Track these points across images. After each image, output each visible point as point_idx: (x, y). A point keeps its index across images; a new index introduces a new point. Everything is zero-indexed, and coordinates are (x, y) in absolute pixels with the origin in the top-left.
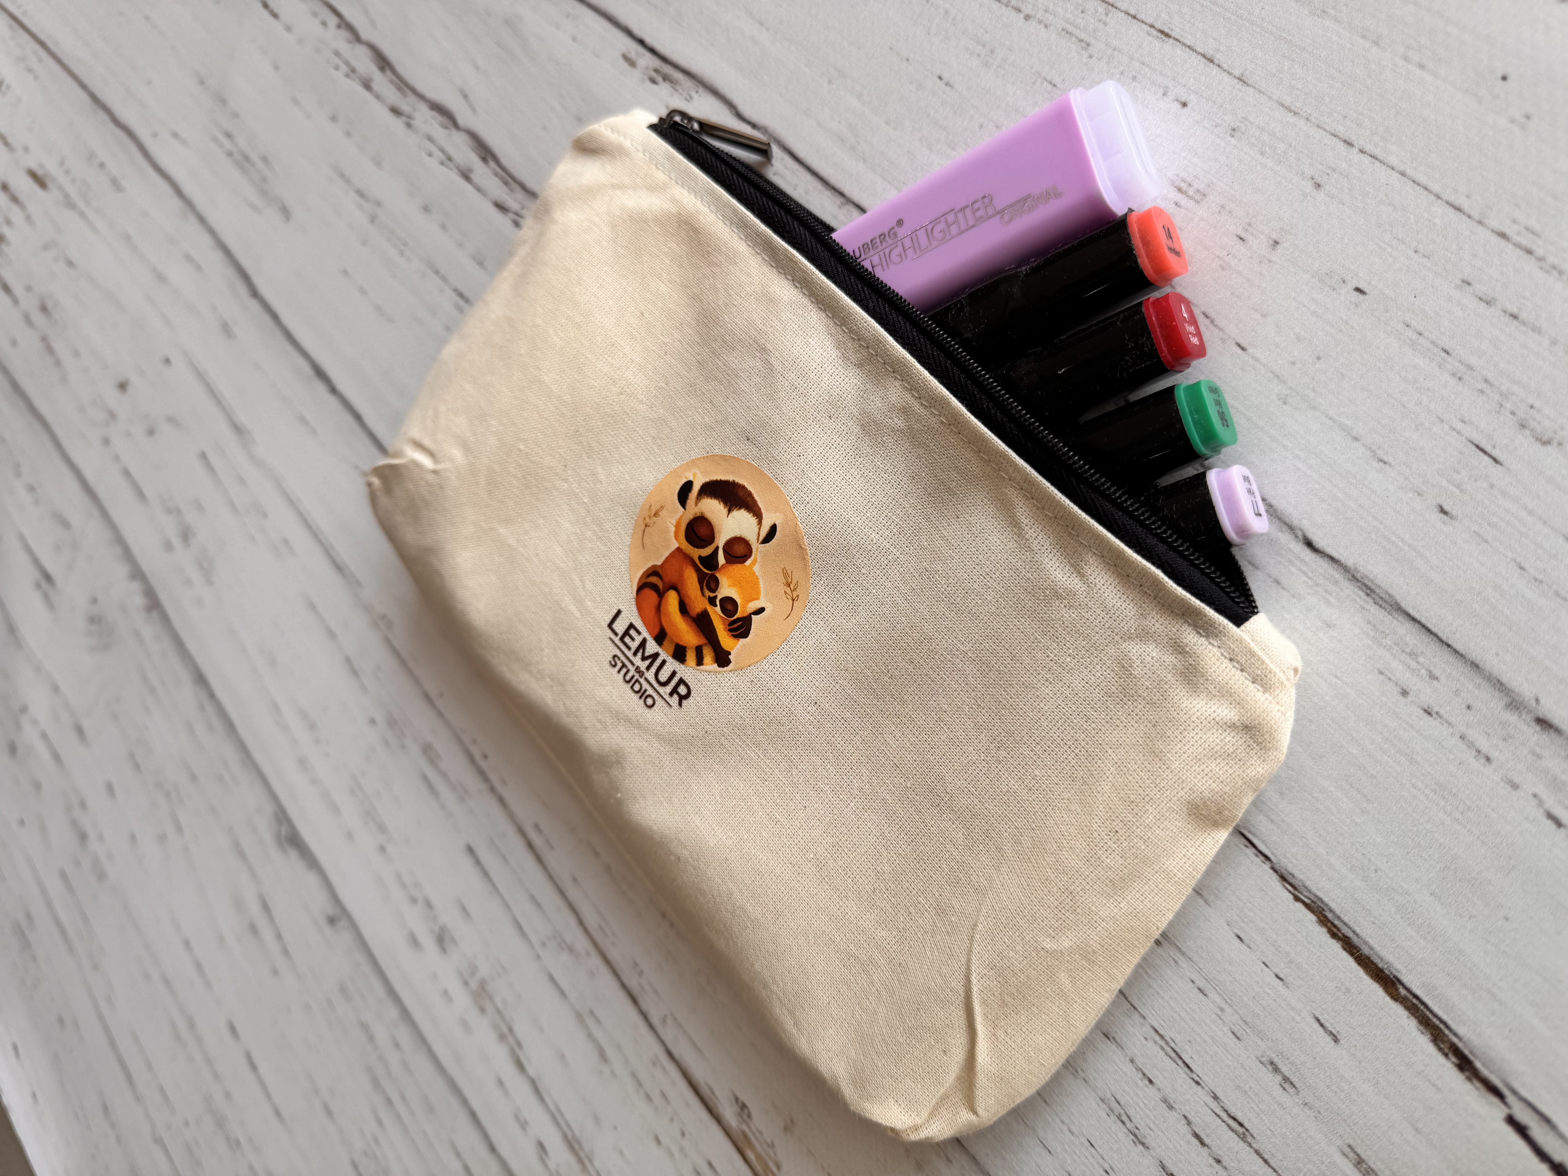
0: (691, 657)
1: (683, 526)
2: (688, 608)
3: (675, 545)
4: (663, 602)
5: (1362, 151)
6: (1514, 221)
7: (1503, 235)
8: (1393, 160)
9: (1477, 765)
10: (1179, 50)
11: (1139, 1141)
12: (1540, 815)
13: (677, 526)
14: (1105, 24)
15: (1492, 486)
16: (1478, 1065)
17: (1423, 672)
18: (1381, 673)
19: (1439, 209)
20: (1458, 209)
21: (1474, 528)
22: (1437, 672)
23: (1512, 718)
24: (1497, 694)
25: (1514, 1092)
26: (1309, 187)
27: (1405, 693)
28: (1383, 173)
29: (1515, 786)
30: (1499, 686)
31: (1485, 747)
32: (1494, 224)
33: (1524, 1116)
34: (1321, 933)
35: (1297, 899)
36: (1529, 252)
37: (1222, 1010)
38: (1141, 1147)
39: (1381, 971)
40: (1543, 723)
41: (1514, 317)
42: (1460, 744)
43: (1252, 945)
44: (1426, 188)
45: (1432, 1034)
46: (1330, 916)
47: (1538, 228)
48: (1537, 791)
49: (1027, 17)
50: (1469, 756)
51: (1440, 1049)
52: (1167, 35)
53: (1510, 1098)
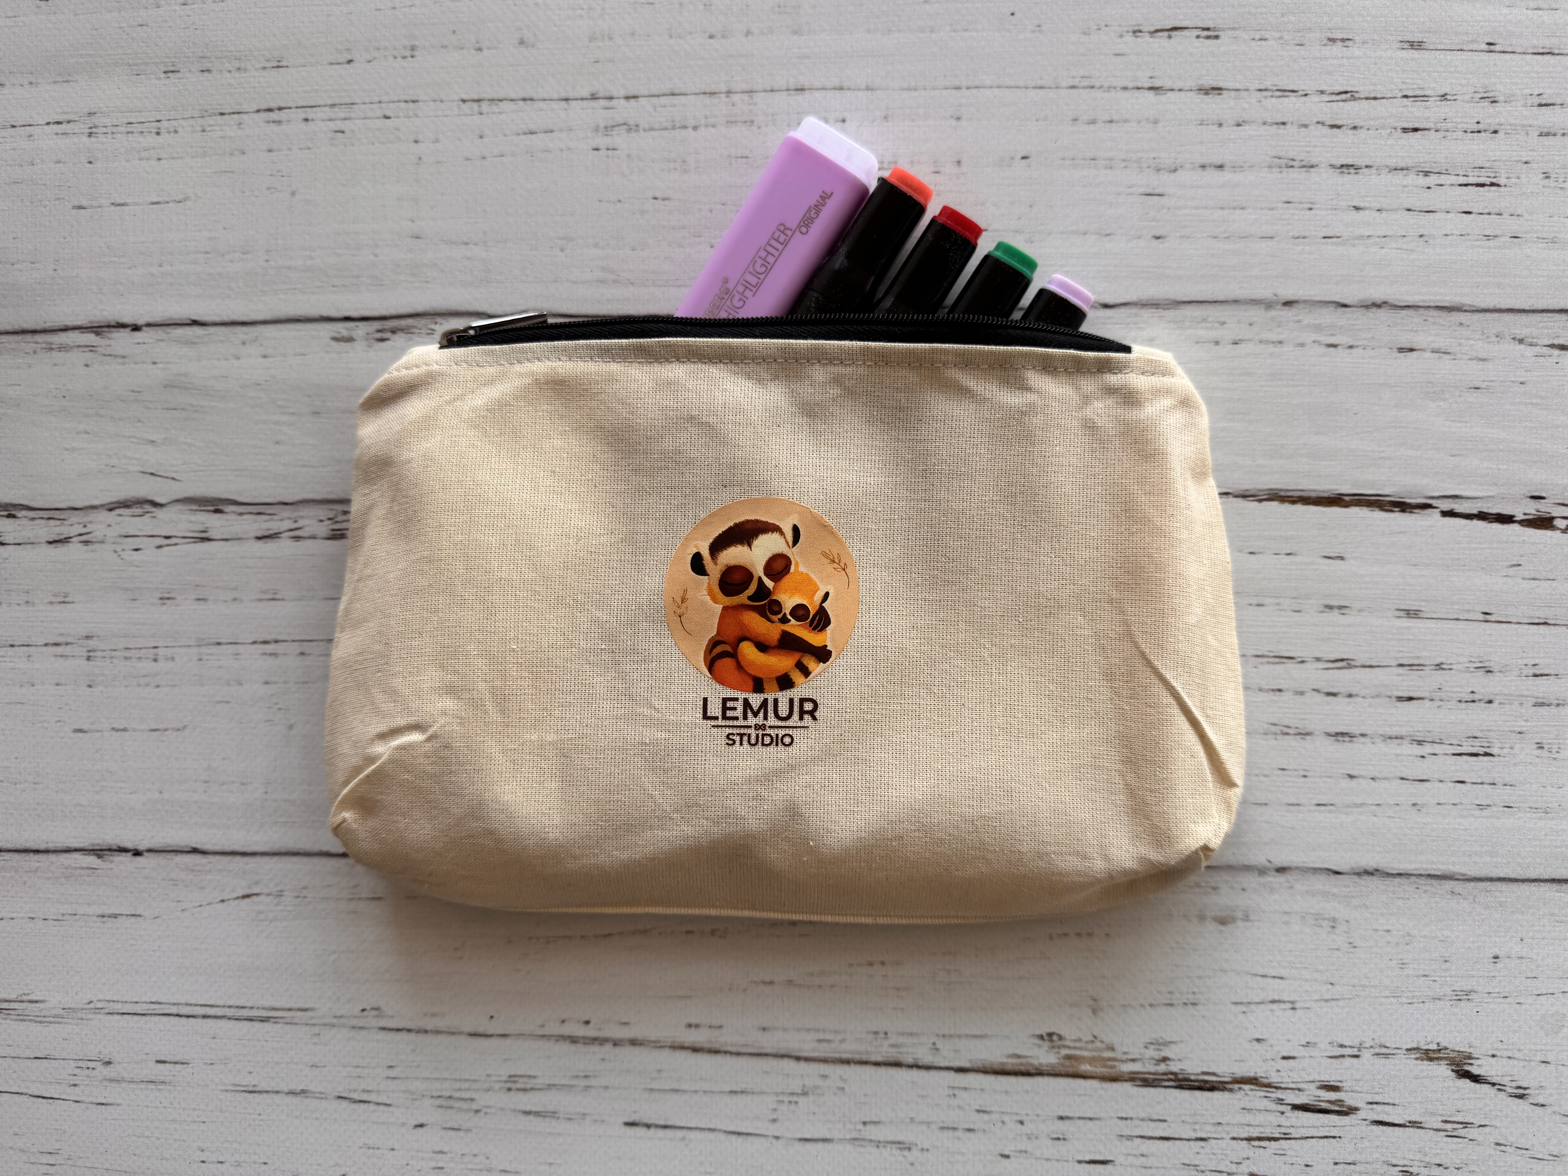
0: (797, 677)
1: (716, 589)
2: (767, 643)
3: (719, 608)
4: (740, 658)
5: (968, 88)
6: (1073, 77)
7: (1073, 87)
8: (988, 83)
9: (1278, 349)
10: (817, 94)
11: (1304, 734)
12: (1323, 349)
13: (711, 593)
14: (755, 104)
15: (1169, 209)
16: (1408, 501)
17: (1216, 325)
18: (1197, 342)
19: (1032, 93)
20: (1041, 88)
21: (1178, 235)
22: (1223, 319)
23: (1273, 313)
24: (1256, 307)
25: (1433, 498)
26: (953, 122)
27: (1217, 343)
28: (988, 92)
29: (1302, 345)
30: (1254, 302)
31: (1274, 337)
32: (1064, 84)
33: (1446, 505)
34: (1287, 508)
35: (1260, 501)
36: (1093, 87)
37: (1278, 604)
38: (1308, 737)
39: (1329, 498)
40: (1288, 304)
41: (1111, 121)
42: (1262, 346)
43: (1261, 550)
44: (1017, 87)
45: (1378, 507)
46: (1282, 494)
47: (1087, 74)
48: (1313, 339)
49: (695, 128)
50: (1271, 348)
51: (1387, 511)
52: (802, 90)
53: (1434, 502)
